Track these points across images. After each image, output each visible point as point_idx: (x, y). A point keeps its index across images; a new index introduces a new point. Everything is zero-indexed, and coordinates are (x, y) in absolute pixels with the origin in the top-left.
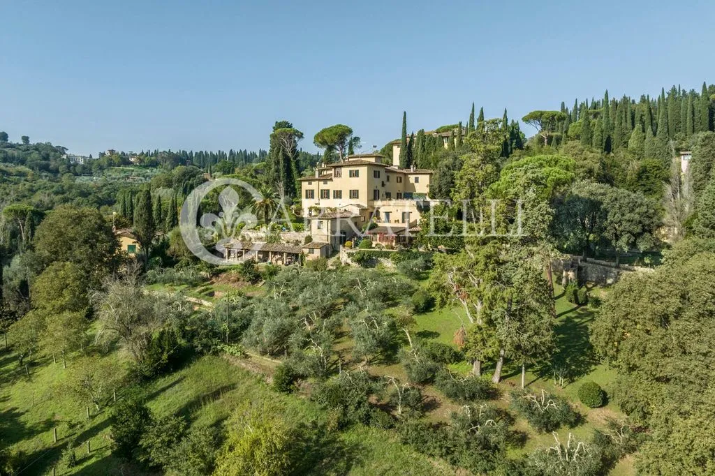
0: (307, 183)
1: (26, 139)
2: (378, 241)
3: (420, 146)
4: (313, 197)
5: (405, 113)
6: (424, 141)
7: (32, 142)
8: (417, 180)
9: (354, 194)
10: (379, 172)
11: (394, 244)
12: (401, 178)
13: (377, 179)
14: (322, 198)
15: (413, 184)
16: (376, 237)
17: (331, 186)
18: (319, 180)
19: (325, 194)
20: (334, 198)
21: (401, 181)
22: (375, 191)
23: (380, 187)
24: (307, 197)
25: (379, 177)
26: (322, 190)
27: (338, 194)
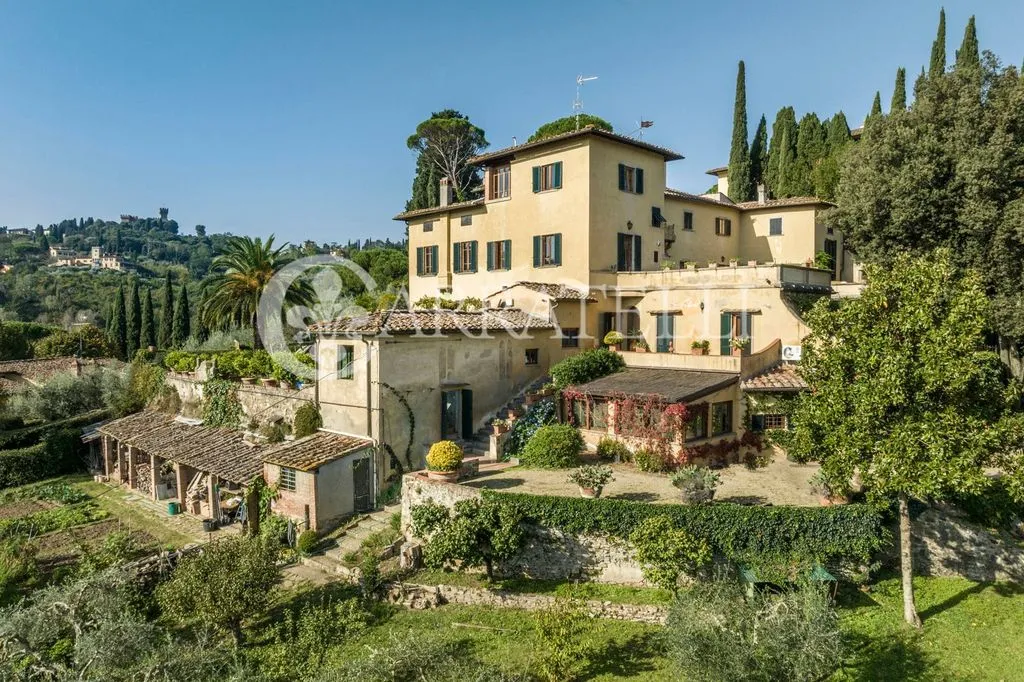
0: (420, 227)
1: (201, 229)
2: (611, 431)
3: (783, 148)
4: (434, 271)
5: (742, 66)
6: (793, 136)
7: (209, 233)
8: (776, 228)
9: (547, 251)
10: (640, 172)
11: (676, 448)
12: (728, 223)
13: (629, 198)
14: (457, 270)
15: (764, 238)
16: (605, 415)
17: (479, 230)
18: (450, 213)
19: (465, 258)
20: (490, 268)
21: (728, 233)
22: (623, 239)
23: (642, 227)
24: (420, 272)
25: (640, 190)
26: (456, 245)
27: (500, 256)
